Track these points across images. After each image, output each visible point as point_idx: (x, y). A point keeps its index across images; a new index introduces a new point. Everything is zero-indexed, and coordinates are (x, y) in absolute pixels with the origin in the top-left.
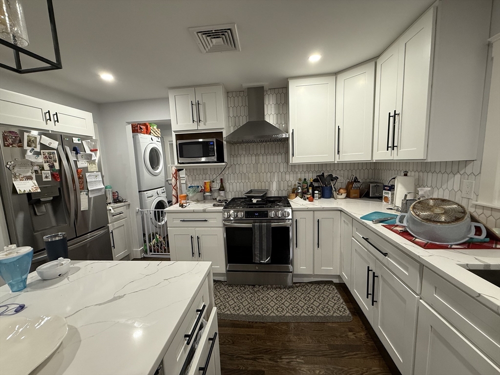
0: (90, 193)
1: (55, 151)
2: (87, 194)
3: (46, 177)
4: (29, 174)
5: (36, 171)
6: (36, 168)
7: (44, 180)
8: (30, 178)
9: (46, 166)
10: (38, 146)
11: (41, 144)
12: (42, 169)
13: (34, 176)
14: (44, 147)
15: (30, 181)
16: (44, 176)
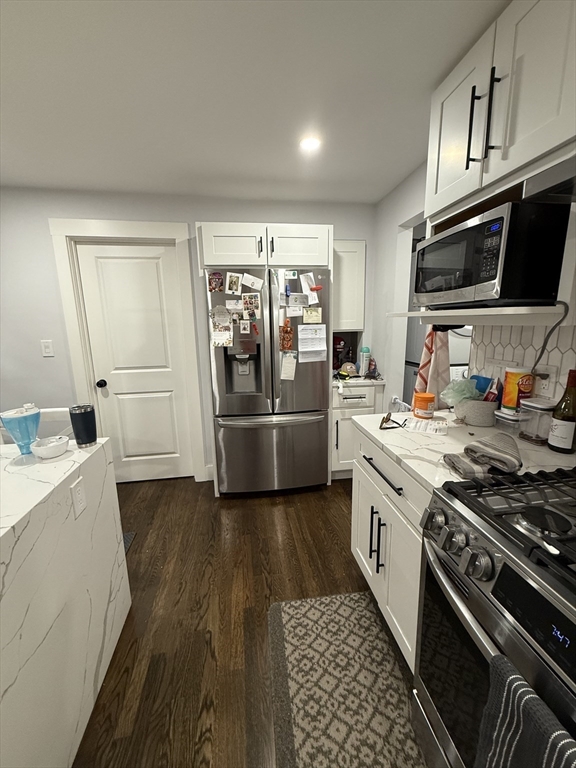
0: (300, 356)
1: (259, 294)
2: (296, 358)
3: (244, 329)
4: (227, 324)
5: (234, 321)
6: (235, 317)
7: (242, 332)
8: (227, 329)
9: (246, 315)
10: (240, 288)
11: (243, 286)
12: (241, 318)
13: (231, 327)
14: (245, 289)
15: (227, 332)
16: (242, 327)
